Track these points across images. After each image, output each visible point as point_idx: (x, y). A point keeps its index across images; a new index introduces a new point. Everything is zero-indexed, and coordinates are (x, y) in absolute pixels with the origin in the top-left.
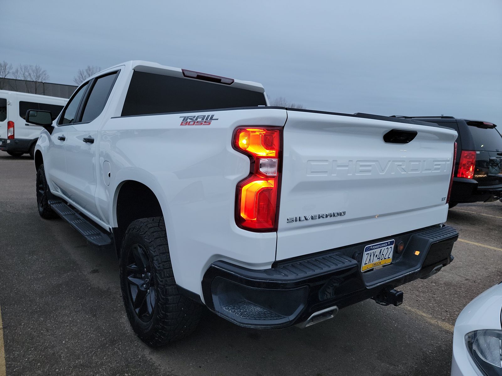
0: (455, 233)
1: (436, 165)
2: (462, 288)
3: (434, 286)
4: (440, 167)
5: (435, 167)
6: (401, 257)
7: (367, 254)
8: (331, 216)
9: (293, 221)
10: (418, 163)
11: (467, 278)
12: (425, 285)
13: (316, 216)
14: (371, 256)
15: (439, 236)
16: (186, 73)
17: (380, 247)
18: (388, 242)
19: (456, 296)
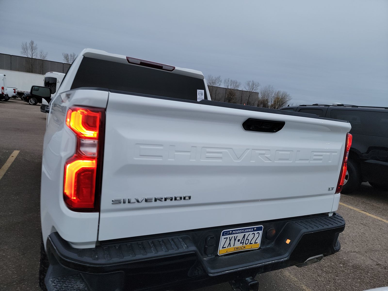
0: (340, 224)
1: (315, 155)
2: (369, 273)
3: (341, 267)
4: (322, 157)
5: (314, 157)
6: (273, 243)
7: (224, 238)
8: (172, 200)
9: (119, 202)
10: (289, 153)
11: (379, 262)
12: (332, 265)
13: (151, 199)
14: (230, 240)
15: (326, 225)
16: (130, 60)
17: (243, 232)
18: (253, 228)
19: (359, 280)
